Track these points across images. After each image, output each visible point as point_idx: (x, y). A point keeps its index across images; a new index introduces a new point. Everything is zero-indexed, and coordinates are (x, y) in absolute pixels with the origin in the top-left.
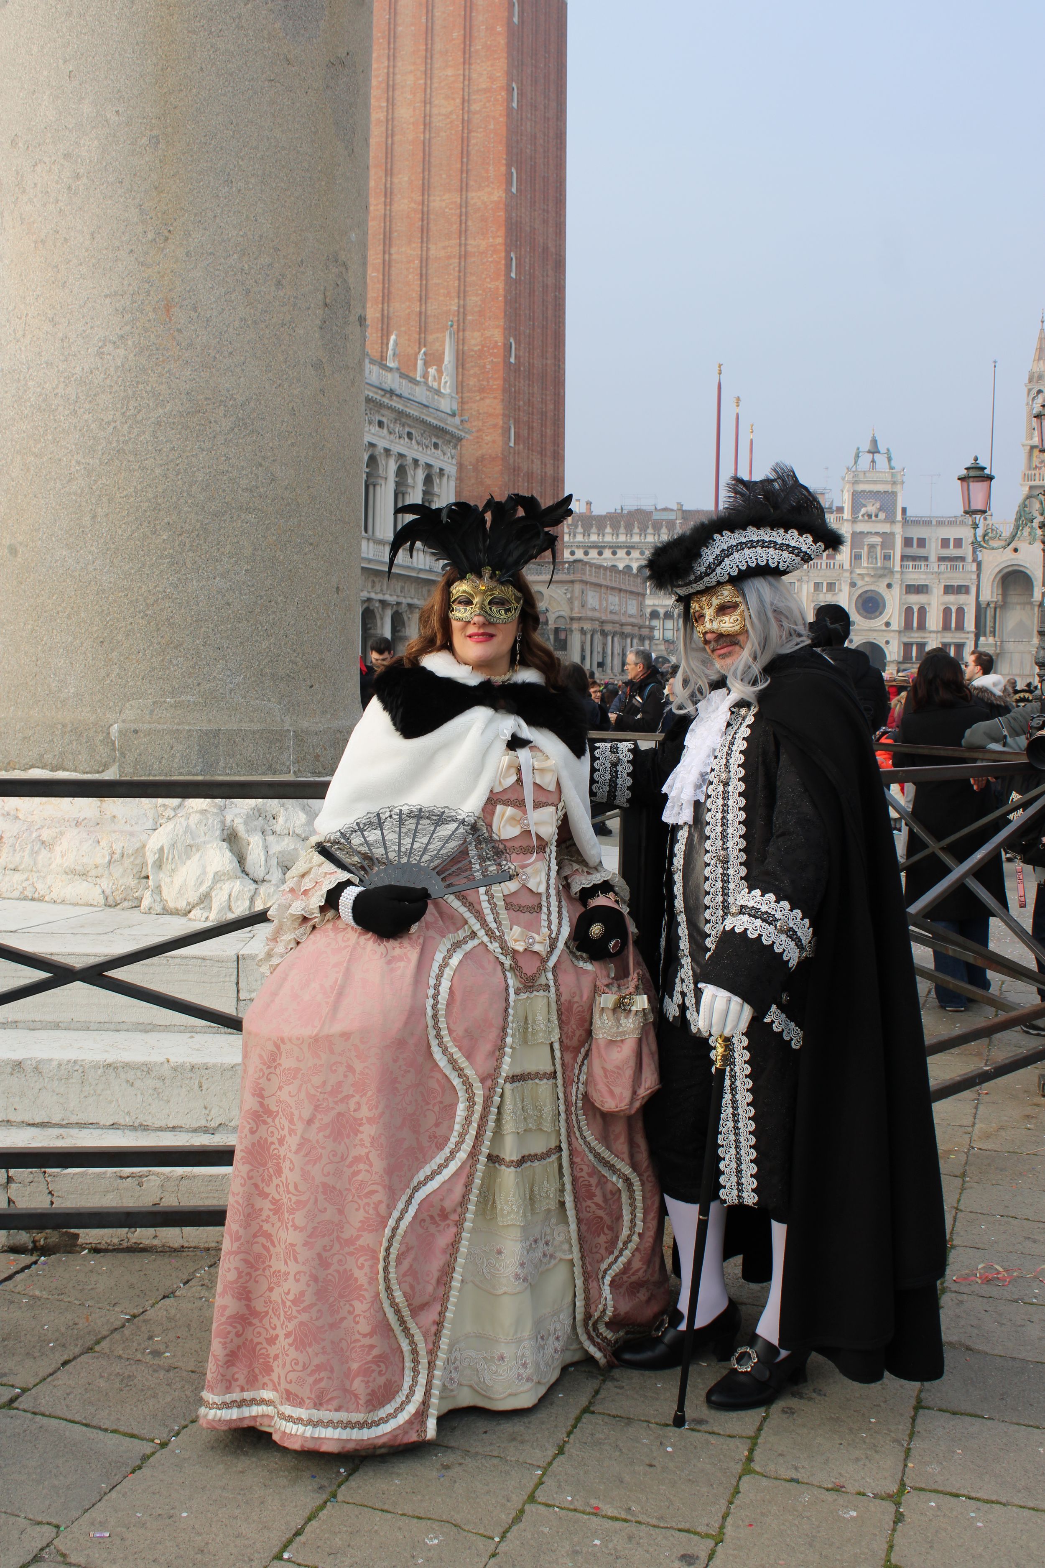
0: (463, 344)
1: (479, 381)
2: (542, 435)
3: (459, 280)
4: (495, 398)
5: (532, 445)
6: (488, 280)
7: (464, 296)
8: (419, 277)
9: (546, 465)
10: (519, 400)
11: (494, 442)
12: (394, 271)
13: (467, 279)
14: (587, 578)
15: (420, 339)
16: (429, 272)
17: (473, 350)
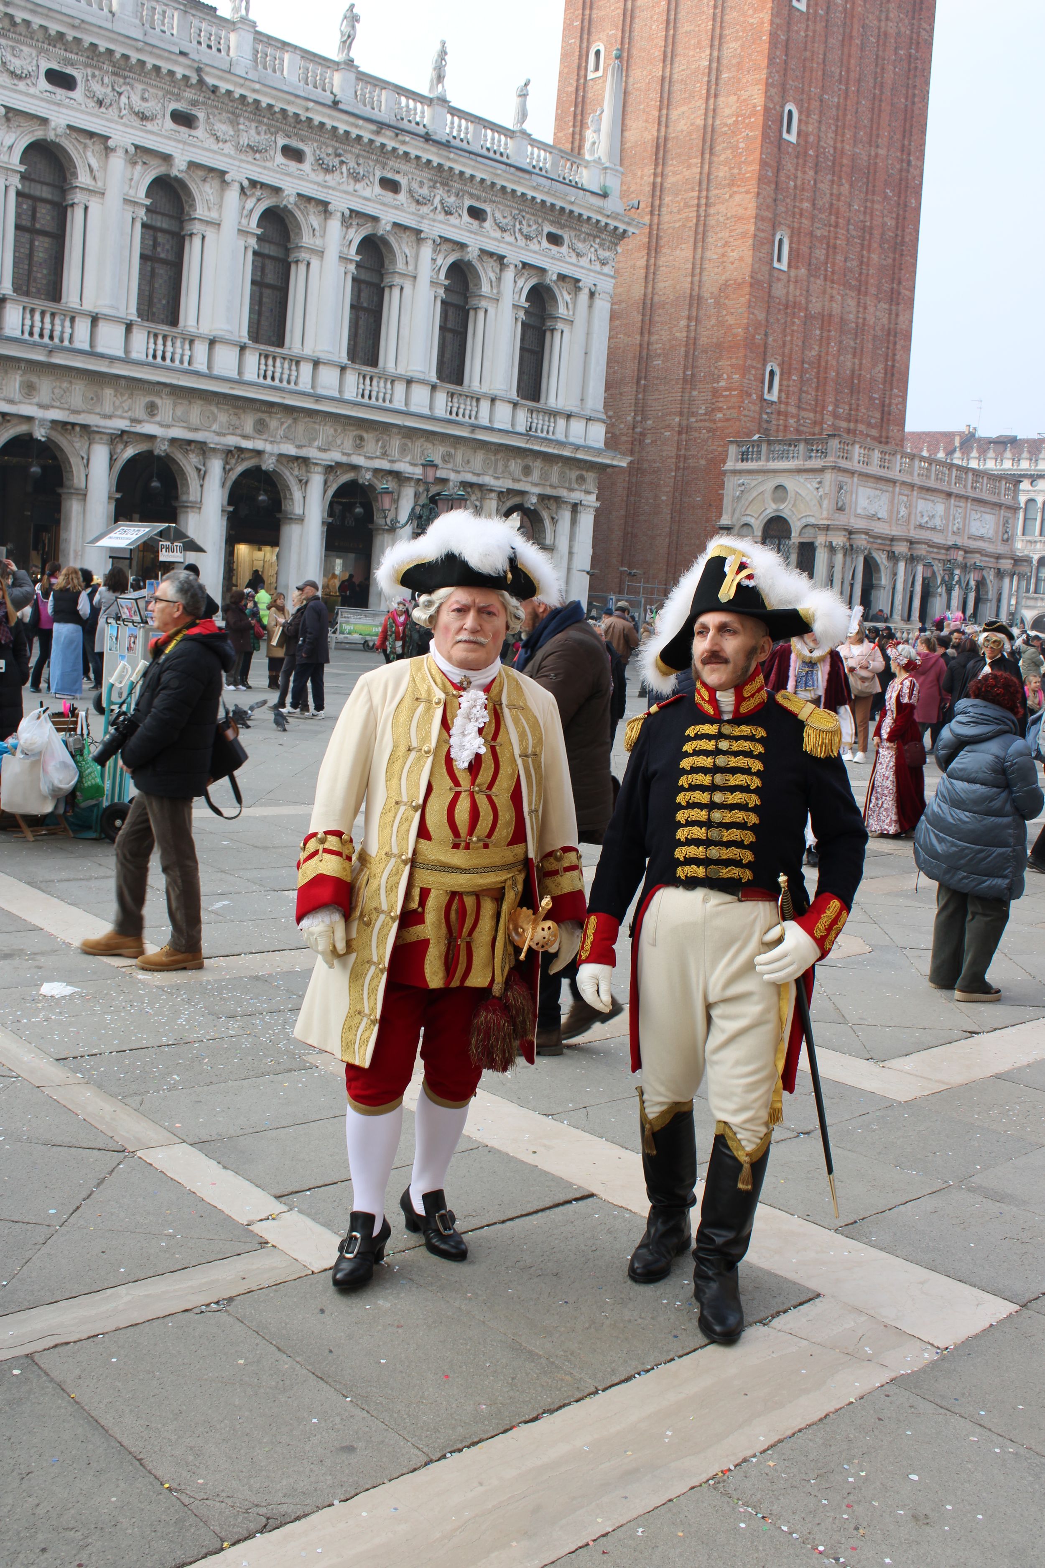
0: (713, 117)
1: (730, 169)
2: (862, 263)
3: (714, 20)
4: (747, 192)
5: (833, 273)
6: (751, 12)
7: (720, 44)
8: (664, 26)
9: (865, 308)
10: (802, 200)
11: (741, 259)
12: (638, 24)
13: (726, 17)
14: (854, 464)
15: (659, 117)
16: (679, 16)
17: (726, 125)
